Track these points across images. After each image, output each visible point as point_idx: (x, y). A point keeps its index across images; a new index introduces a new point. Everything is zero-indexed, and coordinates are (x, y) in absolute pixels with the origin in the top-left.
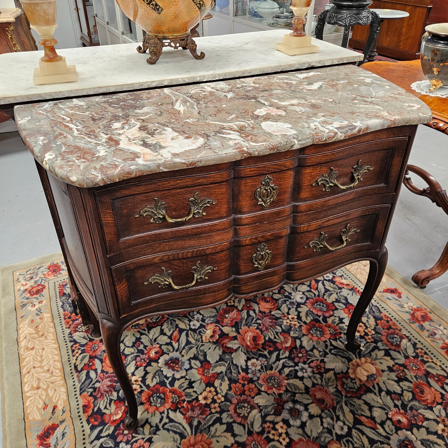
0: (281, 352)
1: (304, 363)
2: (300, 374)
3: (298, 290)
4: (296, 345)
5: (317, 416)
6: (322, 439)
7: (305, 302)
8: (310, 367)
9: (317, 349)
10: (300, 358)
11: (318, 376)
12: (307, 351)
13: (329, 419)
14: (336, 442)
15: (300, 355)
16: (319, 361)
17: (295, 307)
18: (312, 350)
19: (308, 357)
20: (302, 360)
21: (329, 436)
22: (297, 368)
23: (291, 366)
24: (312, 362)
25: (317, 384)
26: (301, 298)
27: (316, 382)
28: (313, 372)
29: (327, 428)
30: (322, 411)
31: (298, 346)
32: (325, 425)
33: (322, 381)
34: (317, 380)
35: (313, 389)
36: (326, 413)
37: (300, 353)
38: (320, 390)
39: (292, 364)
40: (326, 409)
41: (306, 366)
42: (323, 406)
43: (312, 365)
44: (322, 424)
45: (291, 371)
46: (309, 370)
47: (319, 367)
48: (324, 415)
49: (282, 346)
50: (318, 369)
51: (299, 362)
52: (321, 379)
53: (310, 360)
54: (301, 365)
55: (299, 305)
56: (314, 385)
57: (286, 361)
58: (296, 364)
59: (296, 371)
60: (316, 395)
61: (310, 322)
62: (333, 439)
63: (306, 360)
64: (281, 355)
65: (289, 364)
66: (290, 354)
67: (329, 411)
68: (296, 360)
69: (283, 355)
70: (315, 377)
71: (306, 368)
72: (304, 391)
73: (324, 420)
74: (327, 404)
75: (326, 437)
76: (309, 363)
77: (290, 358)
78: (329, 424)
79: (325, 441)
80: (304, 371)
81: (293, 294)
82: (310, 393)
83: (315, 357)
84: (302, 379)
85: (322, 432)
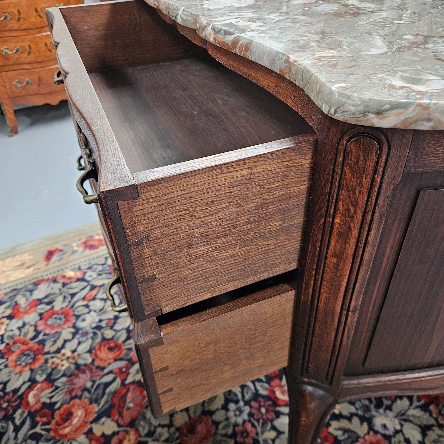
0: (266, 385)
1: (250, 415)
2: (232, 406)
3: (403, 423)
4: (280, 406)
5: (171, 421)
6: (142, 423)
7: (376, 432)
8: (244, 421)
9: (277, 437)
10: (259, 409)
11: (230, 431)
12: (272, 421)
13: (166, 436)
14: (137, 440)
15: (263, 410)
16: (255, 437)
17: (360, 413)
18: (274, 428)
19: (261, 421)
20: (254, 411)
21: (146, 431)
22: (241, 403)
23: (243, 397)
24: (253, 426)
25: (217, 428)
26: (384, 426)
27: (221, 426)
28: (236, 425)
29: (155, 431)
30: (178, 429)
31: (278, 409)
32: (159, 430)
33: (223, 436)
34: (224, 428)
35: (210, 422)
36: (174, 433)
37: (267, 411)
38: (208, 432)
39: (247, 397)
40: (180, 434)
41: (245, 416)
42: (185, 431)
43: (249, 426)
44: (160, 425)
45: (236, 395)
46: (240, 420)
47: (245, 435)
48: (172, 430)
49: (276, 386)
50: (242, 433)
51: (251, 407)
52: (226, 435)
53: (256, 423)
54: (247, 409)
55: (368, 420)
56: (216, 424)
57: (251, 389)
58: (247, 403)
59: (237, 402)
60: (201, 423)
61: (330, 433)
62: (140, 436)
63: (255, 417)
64: (261, 384)
65: (247, 393)
66: (263, 397)
67: (178, 438)
68: (253, 404)
69: (262, 386)
70: (227, 426)
71: (242, 415)
72: (207, 408)
73: (166, 429)
74: (187, 437)
75: (144, 428)
76: (250, 421)
77: (256, 396)
78: (160, 435)
79: (141, 426)
80: (238, 413)
81: (390, 414)
82: (203, 416)
83: (263, 433)
84: (225, 407)
85: (150, 425)
